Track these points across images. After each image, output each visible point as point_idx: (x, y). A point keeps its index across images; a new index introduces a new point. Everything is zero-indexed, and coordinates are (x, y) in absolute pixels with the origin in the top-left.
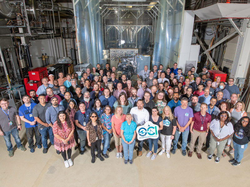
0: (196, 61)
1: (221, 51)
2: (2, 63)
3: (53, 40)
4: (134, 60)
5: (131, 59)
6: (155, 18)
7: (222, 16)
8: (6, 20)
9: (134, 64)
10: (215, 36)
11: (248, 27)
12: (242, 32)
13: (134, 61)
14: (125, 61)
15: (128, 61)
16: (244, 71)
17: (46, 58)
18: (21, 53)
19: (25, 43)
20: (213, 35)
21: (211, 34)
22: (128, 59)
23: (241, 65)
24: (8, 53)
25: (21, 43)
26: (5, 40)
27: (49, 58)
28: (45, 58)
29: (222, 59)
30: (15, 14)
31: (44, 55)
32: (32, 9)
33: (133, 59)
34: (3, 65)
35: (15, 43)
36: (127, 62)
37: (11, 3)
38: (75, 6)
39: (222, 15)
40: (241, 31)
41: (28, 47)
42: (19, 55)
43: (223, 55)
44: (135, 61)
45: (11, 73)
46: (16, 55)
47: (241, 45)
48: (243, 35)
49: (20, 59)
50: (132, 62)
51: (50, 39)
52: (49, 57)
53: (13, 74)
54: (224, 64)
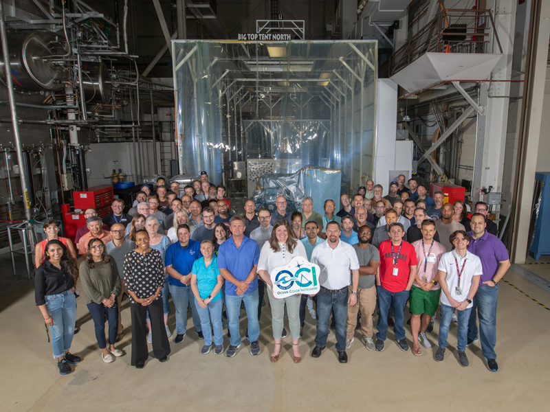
0: (408, 171)
1: (453, 150)
2: (19, 167)
3: (137, 144)
4: (298, 182)
5: (288, 179)
6: (335, 104)
7: (439, 78)
8: (42, 93)
9: (297, 194)
10: (441, 127)
11: (489, 97)
12: (481, 107)
13: (297, 186)
14: (272, 184)
15: (282, 185)
16: (497, 180)
17: (121, 177)
18: (67, 161)
19: (77, 142)
20: (438, 126)
21: (434, 123)
22: (281, 180)
23: (488, 168)
24: (38, 157)
25: (68, 141)
26: (35, 131)
27: (126, 178)
28: (119, 179)
29: (458, 166)
30: (60, 83)
31: (117, 172)
32: (98, 81)
33: (293, 179)
34: (19, 170)
35: (57, 141)
36: (278, 187)
37: (54, 64)
38: (177, 72)
39: (440, 76)
40: (480, 105)
41: (83, 152)
42: (61, 165)
43: (458, 159)
44: (301, 186)
45: (40, 198)
46: (56, 164)
47: (482, 130)
48: (483, 112)
49: (62, 173)
50: (292, 188)
51: (131, 143)
52: (125, 176)
53: (44, 201)
54: (463, 175)
